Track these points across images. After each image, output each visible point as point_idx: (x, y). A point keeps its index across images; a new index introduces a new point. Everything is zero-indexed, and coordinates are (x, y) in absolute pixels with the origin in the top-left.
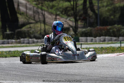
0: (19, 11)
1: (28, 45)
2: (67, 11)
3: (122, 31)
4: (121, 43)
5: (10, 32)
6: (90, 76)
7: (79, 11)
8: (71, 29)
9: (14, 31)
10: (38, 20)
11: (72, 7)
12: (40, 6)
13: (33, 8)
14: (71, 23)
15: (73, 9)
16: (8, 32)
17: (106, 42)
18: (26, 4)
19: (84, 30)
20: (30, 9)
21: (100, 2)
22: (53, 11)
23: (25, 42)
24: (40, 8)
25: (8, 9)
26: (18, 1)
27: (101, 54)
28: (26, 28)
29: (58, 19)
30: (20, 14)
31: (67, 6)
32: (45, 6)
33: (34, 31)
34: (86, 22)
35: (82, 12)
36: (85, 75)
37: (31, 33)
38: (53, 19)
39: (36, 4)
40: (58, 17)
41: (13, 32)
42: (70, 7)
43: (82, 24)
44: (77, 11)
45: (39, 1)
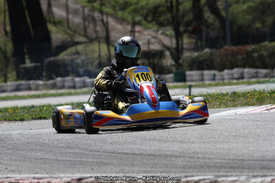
0: (51, 16)
1: (73, 91)
2: (157, 14)
5: (33, 64)
6: (206, 158)
7: (184, 15)
8: (167, 53)
9: (42, 62)
10: (94, 36)
11: (169, 4)
12: (96, 5)
13: (83, 10)
14: (167, 41)
15: (170, 9)
16: (29, 64)
17: (245, 80)
18: (67, 1)
19: (196, 54)
20: (76, 12)
22: (126, 15)
23: (67, 84)
24: (97, 9)
25: (26, 12)
27: (232, 107)
29: (139, 32)
30: (55, 24)
31: (157, 4)
32: (109, 5)
33: (86, 61)
34: (200, 38)
35: (191, 16)
36: (196, 156)
37: (78, 65)
38: (126, 33)
39: (89, 1)
40: (137, 28)
41: (39, 64)
42: (164, 6)
43: (192, 43)
44: (180, 14)
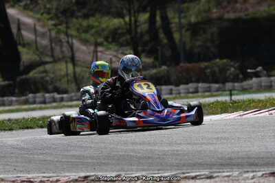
0: (21, 39)
1: (43, 106)
2: (117, 36)
3: (229, 70)
4: (231, 95)
5: (6, 82)
7: (142, 35)
9: (14, 80)
10: (60, 56)
11: (128, 27)
12: (62, 28)
13: (50, 33)
15: (129, 31)
17: (200, 94)
18: (35, 25)
19: (154, 71)
20: (43, 35)
21: (183, 15)
22: (88, 36)
23: (38, 100)
24: (63, 32)
26: (19, 20)
28: (36, 73)
29: (101, 52)
30: (24, 46)
31: (116, 26)
33: (55, 79)
35: (146, 38)
37: (47, 82)
39: (55, 25)
40: (100, 49)
41: (11, 82)
42: (123, 28)
44: (138, 35)
45: (61, 19)
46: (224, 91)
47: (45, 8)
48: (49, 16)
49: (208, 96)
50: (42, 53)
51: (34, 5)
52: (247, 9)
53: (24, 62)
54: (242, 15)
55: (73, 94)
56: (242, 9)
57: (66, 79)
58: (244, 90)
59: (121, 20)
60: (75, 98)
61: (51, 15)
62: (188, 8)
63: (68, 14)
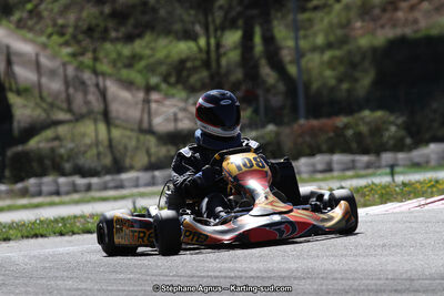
0: (13, 81)
1: (56, 199)
2: (185, 73)
3: (387, 129)
4: (392, 174)
7: (228, 72)
10: (84, 110)
11: (204, 56)
12: (87, 59)
13: (65, 70)
15: (207, 64)
17: (335, 174)
18: (37, 55)
20: (53, 73)
21: (302, 33)
22: (133, 75)
23: (45, 189)
24: (88, 67)
26: (8, 47)
28: (39, 142)
29: (157, 101)
30: (19, 93)
31: (183, 56)
32: (105, 60)
33: (76, 150)
35: (238, 75)
37: (61, 157)
38: (137, 104)
39: (74, 55)
40: (154, 96)
42: (195, 59)
44: (223, 70)
45: (84, 43)
46: (379, 167)
47: (55, 25)
48: (61, 40)
49: (352, 178)
50: (52, 105)
51: (35, 20)
52: (416, 21)
53: (19, 122)
54: (408, 31)
55: (108, 178)
56: (406, 20)
57: (94, 151)
58: (417, 166)
59: (192, 44)
60: (111, 185)
61: (67, 37)
62: (310, 20)
63: (96, 35)
